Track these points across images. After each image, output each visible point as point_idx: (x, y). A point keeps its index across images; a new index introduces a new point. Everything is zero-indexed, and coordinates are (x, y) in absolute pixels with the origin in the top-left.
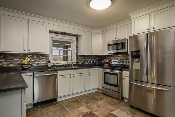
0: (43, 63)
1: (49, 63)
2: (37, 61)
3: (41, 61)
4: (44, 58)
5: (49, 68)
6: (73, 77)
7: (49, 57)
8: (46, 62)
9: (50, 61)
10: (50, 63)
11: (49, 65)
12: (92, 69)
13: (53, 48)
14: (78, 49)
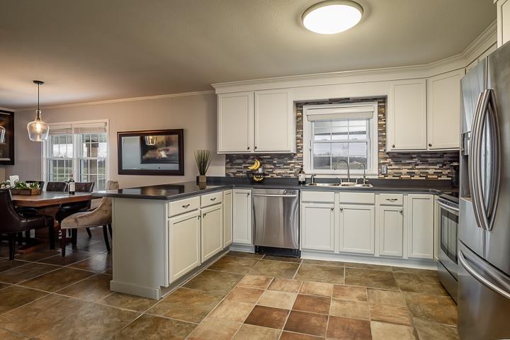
0: (290, 173)
1: (300, 172)
2: (279, 168)
3: (287, 168)
4: (293, 161)
5: (300, 183)
6: (342, 210)
7: (302, 160)
8: (296, 170)
9: (302, 169)
10: (304, 173)
11: (302, 178)
12: (411, 196)
13: (318, 138)
14: (385, 136)
